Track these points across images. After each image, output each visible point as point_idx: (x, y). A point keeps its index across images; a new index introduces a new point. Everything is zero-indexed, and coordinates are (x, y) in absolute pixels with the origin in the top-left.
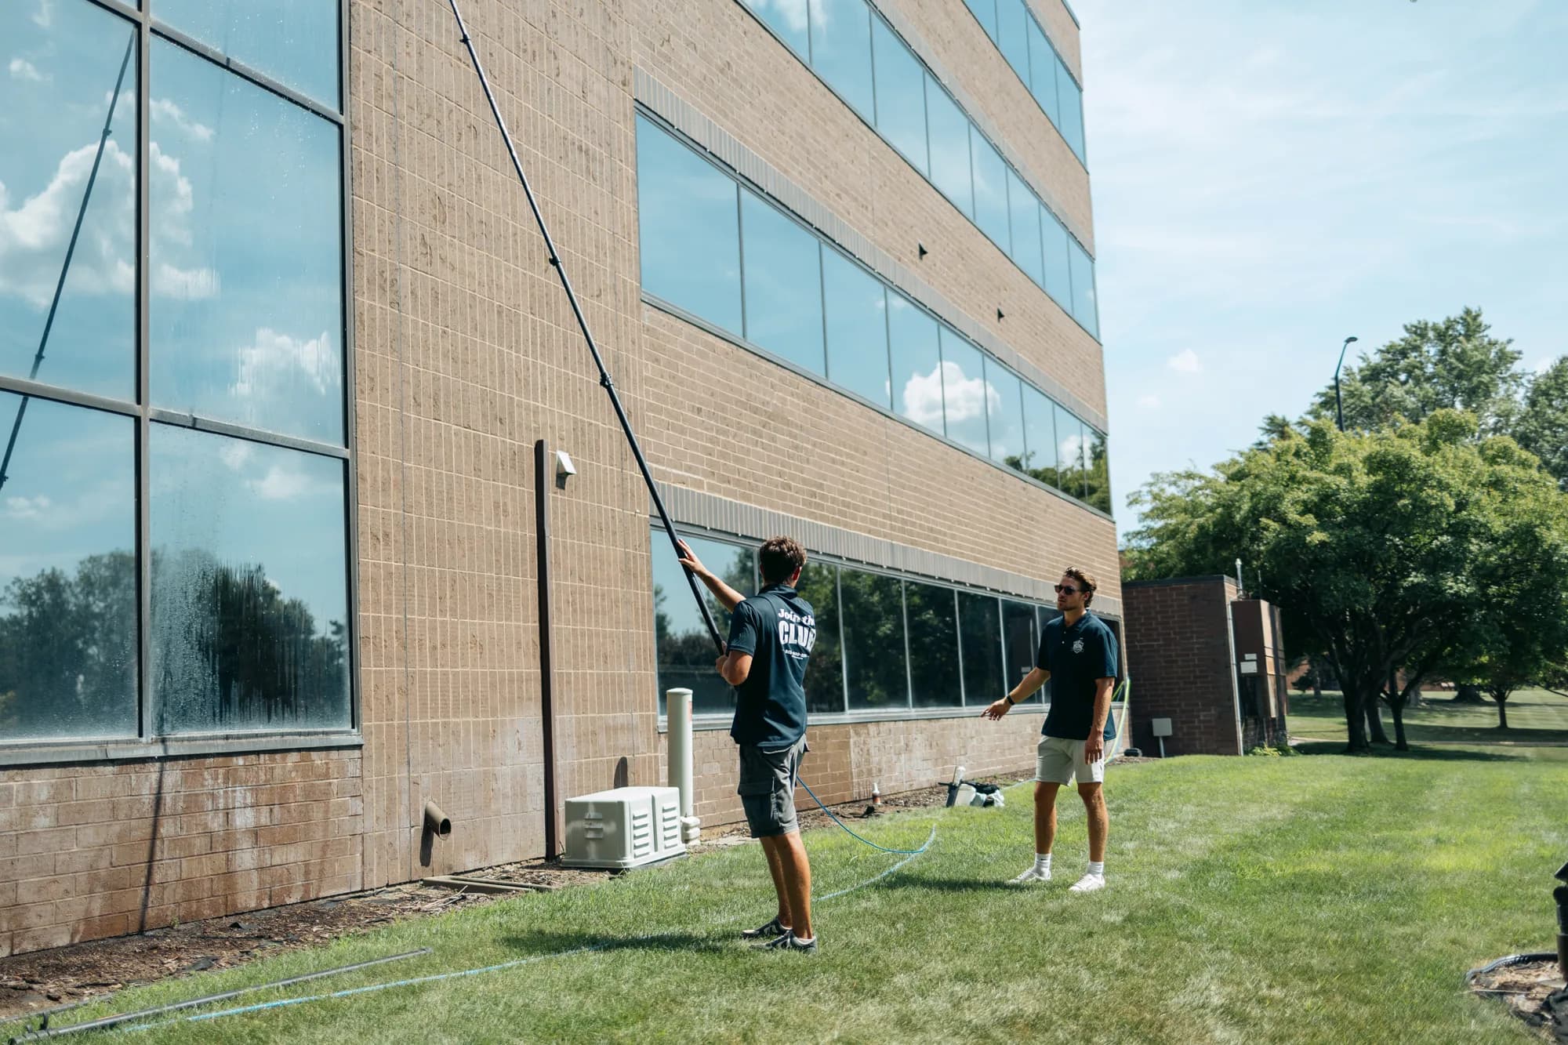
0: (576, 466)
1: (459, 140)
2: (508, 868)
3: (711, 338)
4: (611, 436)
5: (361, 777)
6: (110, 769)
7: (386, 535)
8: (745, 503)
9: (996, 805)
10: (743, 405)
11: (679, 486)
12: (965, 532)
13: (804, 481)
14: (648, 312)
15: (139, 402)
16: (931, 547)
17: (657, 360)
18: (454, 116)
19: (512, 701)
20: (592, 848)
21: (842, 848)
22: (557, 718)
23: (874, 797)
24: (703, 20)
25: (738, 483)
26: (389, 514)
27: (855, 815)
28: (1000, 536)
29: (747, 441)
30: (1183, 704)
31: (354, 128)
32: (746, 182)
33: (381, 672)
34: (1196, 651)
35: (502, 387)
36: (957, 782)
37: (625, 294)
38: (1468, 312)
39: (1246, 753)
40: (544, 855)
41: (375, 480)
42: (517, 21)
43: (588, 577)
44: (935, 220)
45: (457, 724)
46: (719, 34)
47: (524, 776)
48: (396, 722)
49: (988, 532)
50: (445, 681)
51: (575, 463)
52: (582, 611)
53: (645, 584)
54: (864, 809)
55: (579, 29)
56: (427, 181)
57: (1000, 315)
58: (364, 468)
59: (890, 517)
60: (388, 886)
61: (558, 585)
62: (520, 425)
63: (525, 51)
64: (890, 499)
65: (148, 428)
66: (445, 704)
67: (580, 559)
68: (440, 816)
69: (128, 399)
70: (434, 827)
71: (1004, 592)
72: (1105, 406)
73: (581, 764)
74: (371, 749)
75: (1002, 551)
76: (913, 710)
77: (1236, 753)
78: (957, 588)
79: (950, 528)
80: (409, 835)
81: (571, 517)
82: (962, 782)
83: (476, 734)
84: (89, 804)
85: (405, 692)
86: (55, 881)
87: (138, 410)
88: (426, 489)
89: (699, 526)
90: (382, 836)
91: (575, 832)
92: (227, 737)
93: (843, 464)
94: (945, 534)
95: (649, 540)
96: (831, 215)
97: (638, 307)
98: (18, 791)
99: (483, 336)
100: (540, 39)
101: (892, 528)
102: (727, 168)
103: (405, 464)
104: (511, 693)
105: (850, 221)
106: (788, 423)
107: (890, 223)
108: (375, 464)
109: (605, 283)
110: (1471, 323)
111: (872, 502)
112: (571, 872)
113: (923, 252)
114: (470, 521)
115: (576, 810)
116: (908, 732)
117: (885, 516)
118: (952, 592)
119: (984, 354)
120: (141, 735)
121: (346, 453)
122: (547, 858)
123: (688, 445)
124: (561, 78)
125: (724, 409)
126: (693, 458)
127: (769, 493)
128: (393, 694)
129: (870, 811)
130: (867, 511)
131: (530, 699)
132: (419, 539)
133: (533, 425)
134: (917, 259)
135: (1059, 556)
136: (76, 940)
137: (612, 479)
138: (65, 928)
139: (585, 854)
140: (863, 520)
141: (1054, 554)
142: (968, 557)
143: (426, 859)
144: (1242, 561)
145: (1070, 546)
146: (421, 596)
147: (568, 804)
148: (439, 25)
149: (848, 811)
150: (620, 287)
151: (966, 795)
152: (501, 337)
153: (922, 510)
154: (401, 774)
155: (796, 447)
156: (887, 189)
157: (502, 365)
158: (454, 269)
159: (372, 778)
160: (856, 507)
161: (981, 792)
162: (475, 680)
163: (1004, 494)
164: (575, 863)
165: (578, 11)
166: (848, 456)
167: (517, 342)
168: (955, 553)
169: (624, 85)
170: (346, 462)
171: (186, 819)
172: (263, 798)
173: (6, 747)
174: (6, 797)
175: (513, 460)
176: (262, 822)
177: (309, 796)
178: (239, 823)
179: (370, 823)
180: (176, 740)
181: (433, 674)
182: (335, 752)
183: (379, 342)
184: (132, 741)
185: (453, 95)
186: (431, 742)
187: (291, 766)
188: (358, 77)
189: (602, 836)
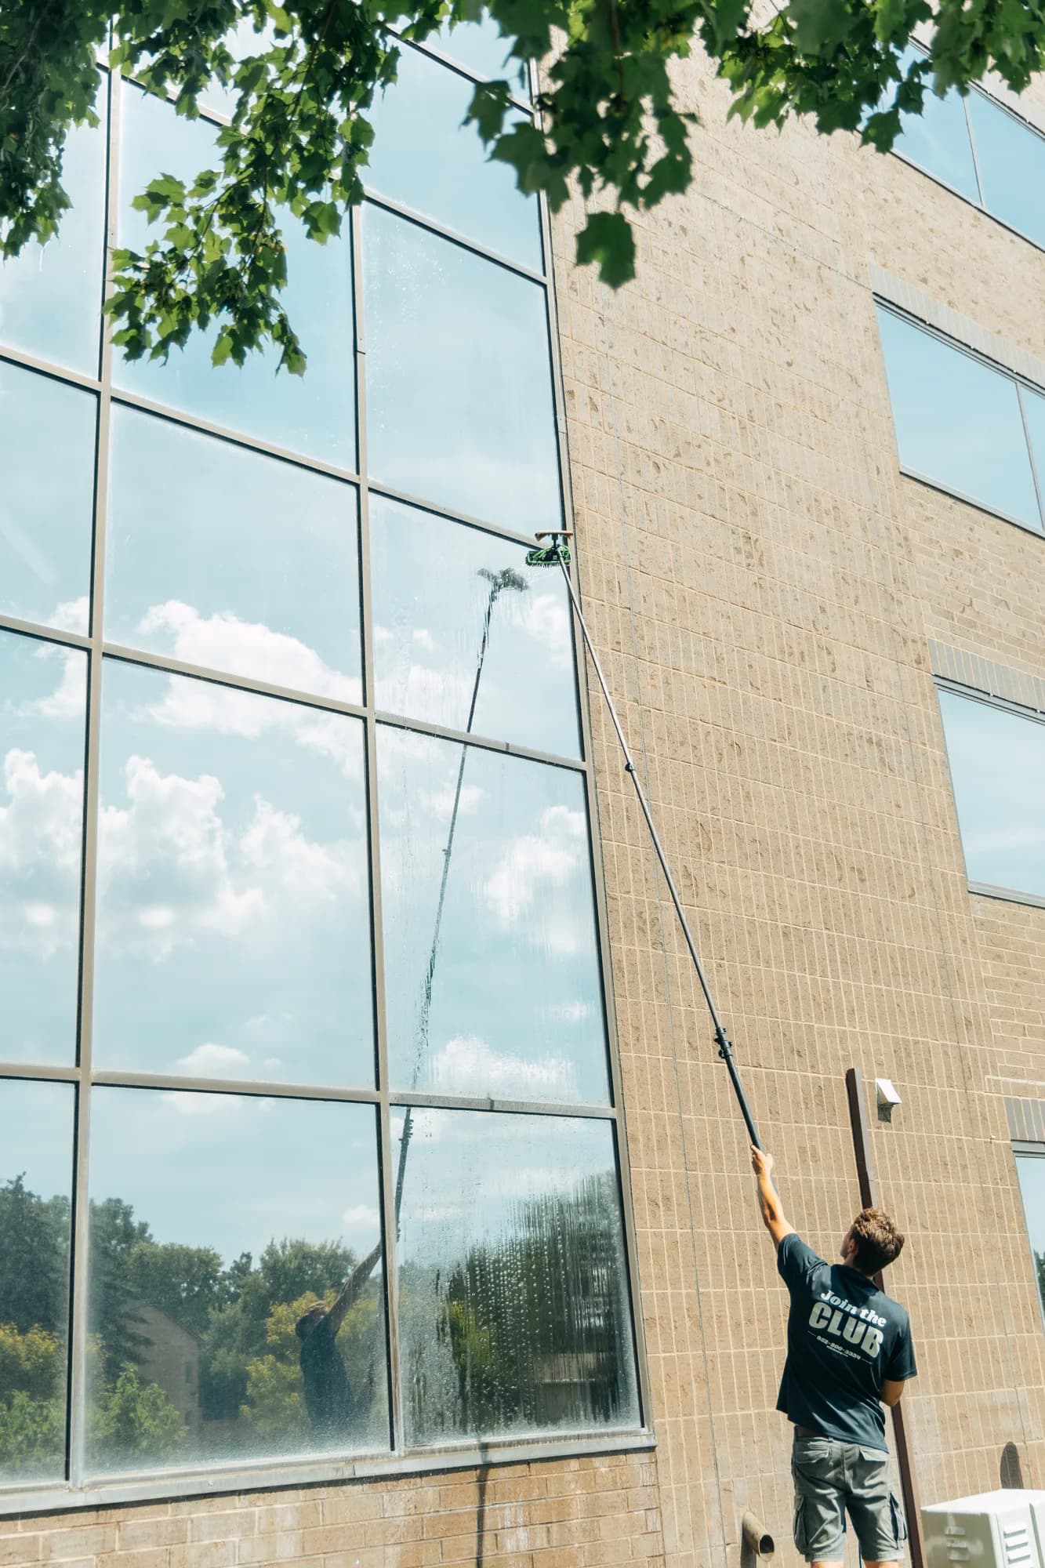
0: (901, 1095)
1: (720, 761)
4: (946, 1053)
5: (656, 1486)
6: (358, 1488)
7: (667, 1199)
14: (978, 905)
15: (378, 1087)
17: (999, 957)
18: (712, 739)
22: (910, 1400)
26: (668, 1175)
31: (597, 771)
33: (672, 1359)
35: (797, 1016)
37: (945, 888)
41: (648, 1139)
42: (778, 626)
48: (696, 1418)
51: (901, 1091)
52: (930, 1266)
53: (1015, 1225)
55: (856, 619)
56: (686, 809)
58: (634, 1127)
62: (824, 1056)
63: (791, 654)
65: (388, 1113)
67: (921, 1203)
68: (761, 1532)
70: (754, 1546)
73: (949, 1459)
74: (666, 1451)
80: (725, 1555)
81: (902, 1154)
84: (336, 1529)
85: (704, 1380)
87: (377, 1096)
88: (712, 1142)
90: (689, 1557)
91: (937, 1550)
95: (1014, 1170)
97: (966, 901)
98: (260, 1518)
99: (767, 963)
100: (808, 639)
103: (684, 1117)
108: (646, 1120)
109: (918, 881)
115: (933, 1523)
120: (393, 1448)
121: (612, 1113)
124: (838, 673)
128: (690, 1384)
132: (708, 1198)
133: (841, 1053)
146: (717, 1265)
147: (929, 1516)
148: (686, 651)
150: (938, 881)
152: (790, 961)
154: (707, 1481)
157: (794, 992)
158: (724, 895)
159: (670, 1486)
165: (853, 599)
167: (811, 962)
169: (919, 663)
170: (614, 1122)
171: (447, 1542)
172: (537, 1516)
173: (246, 1469)
174: (247, 1525)
175: (819, 1095)
176: (538, 1544)
177: (594, 1511)
178: (510, 1545)
179: (671, 1542)
180: (433, 1452)
181: (740, 1357)
182: (622, 1457)
183: (641, 988)
184: (383, 1456)
185: (710, 717)
186: (742, 1439)
187: (569, 1477)
188: (599, 721)
189: (967, 1558)
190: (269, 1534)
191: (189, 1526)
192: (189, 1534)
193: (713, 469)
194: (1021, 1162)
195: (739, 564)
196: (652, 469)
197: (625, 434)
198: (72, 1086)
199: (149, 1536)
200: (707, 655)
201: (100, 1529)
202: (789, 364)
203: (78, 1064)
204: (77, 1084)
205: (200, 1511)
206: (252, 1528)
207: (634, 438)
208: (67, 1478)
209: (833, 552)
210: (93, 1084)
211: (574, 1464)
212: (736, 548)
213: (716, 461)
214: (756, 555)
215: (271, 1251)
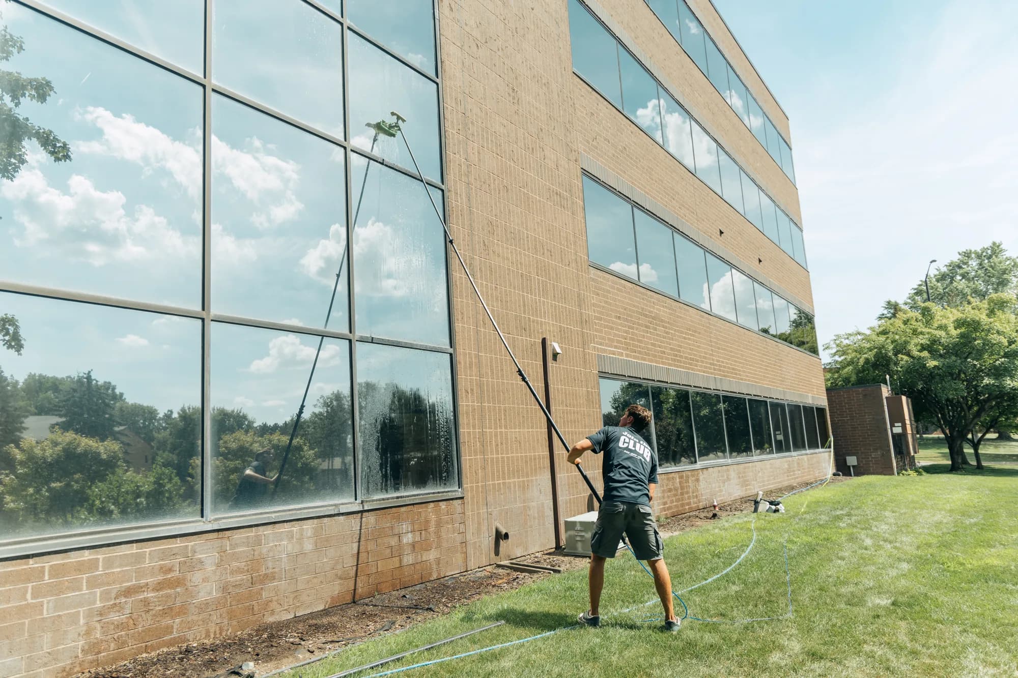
0: (562, 350)
1: (499, 193)
2: (537, 554)
3: (623, 282)
4: (578, 334)
5: (464, 513)
6: (341, 518)
7: (472, 390)
8: (643, 362)
9: (780, 511)
10: (641, 314)
11: (611, 356)
12: (751, 369)
13: (672, 349)
14: (592, 271)
15: (351, 332)
16: (734, 378)
17: (598, 294)
18: (496, 182)
19: (536, 469)
20: (579, 545)
21: (709, 544)
22: (558, 476)
23: (715, 507)
24: (612, 128)
25: (640, 352)
26: (473, 380)
27: (707, 518)
28: (766, 370)
29: (643, 331)
30: (862, 449)
31: (449, 191)
32: (636, 205)
33: (472, 459)
34: (868, 422)
35: (525, 313)
36: (759, 499)
37: (581, 263)
38: (994, 244)
39: (898, 474)
40: (554, 546)
41: (465, 363)
42: (524, 134)
43: (570, 405)
44: (726, 217)
45: (509, 483)
46: (619, 134)
47: (543, 507)
48: (480, 484)
49: (761, 368)
50: (503, 462)
51: (561, 348)
52: (568, 422)
53: (597, 406)
54: (711, 514)
56: (485, 214)
57: (760, 261)
58: (460, 358)
59: (713, 364)
60: (479, 568)
61: (556, 410)
62: (534, 331)
63: (528, 148)
64: (712, 355)
65: (355, 345)
66: (504, 473)
67: (566, 395)
68: (504, 531)
69: (345, 331)
70: (500, 537)
71: (770, 398)
72: (812, 302)
73: (570, 499)
74: (468, 497)
75: (768, 377)
76: (730, 460)
77: (893, 474)
78: (747, 397)
79: (742, 367)
80: (488, 541)
81: (560, 375)
82: (761, 499)
83: (519, 487)
84: (331, 537)
85: (484, 468)
86: (315, 577)
87: (351, 336)
88: (490, 365)
89: (622, 375)
90: (475, 543)
91: (570, 536)
92: (398, 498)
93: (689, 339)
94: (740, 371)
95: (598, 383)
96: (678, 218)
97: (588, 269)
98: (296, 532)
99: (514, 288)
100: (535, 142)
101: (715, 369)
102: (627, 198)
103: (480, 354)
104: (535, 465)
105: (687, 221)
106: (662, 321)
107: (705, 220)
108: (465, 354)
109: (571, 259)
110: (996, 250)
111: (705, 358)
112: (569, 558)
113: (721, 233)
114: (512, 380)
115: (570, 526)
116: (728, 470)
117: (711, 364)
118: (745, 399)
119: (753, 281)
120: (356, 499)
121: (451, 351)
122: (556, 548)
123: (615, 335)
125: (631, 316)
126: (618, 342)
127: (655, 356)
128: (478, 470)
129: (714, 516)
130: (702, 362)
131: (544, 468)
132: (488, 391)
133: (540, 330)
134: (719, 237)
135: (795, 378)
136: (327, 607)
137: (579, 354)
138: (321, 601)
139: (576, 549)
140: (701, 366)
141: (792, 377)
142: (752, 381)
143: (497, 553)
144: (889, 375)
145: (801, 373)
146: (490, 419)
147: (566, 522)
148: (487, 139)
149: (702, 515)
150: (578, 259)
151: (764, 506)
152: (523, 288)
153: (729, 359)
154: (483, 510)
155: (667, 333)
156: (703, 203)
157: (524, 302)
158: (499, 256)
159: (469, 513)
160: (697, 361)
161: (772, 505)
162: (517, 460)
163: (767, 348)
164: (571, 553)
165: (553, 127)
166: (692, 335)
167: (531, 290)
168: (746, 380)
169: (576, 161)
170: (451, 355)
171: (379, 541)
172: (416, 526)
173: (290, 510)
174: (290, 536)
175: (531, 348)
176: (416, 540)
177: (439, 525)
178: (405, 541)
179: (469, 536)
180: (373, 501)
181: (497, 458)
182: (451, 501)
183: (464, 294)
184: (351, 503)
185: (495, 172)
186: (497, 493)
187: (430, 510)
188: (450, 166)
189: (584, 539)
190: (300, 540)
191: (263, 538)
192: (263, 541)
193: (500, 53)
194: (601, 380)
195: (510, 101)
196: (475, 47)
197: (464, 26)
198: (200, 321)
199: (244, 543)
200: (496, 143)
201: (220, 541)
202: (533, 9)
203: (203, 309)
204: (203, 320)
205: (268, 530)
206: (292, 537)
207: (467, 29)
208: (202, 516)
209: (546, 104)
210: (212, 320)
211: (432, 505)
212: (508, 94)
213: (502, 49)
214: (517, 99)
215: (183, 410)
